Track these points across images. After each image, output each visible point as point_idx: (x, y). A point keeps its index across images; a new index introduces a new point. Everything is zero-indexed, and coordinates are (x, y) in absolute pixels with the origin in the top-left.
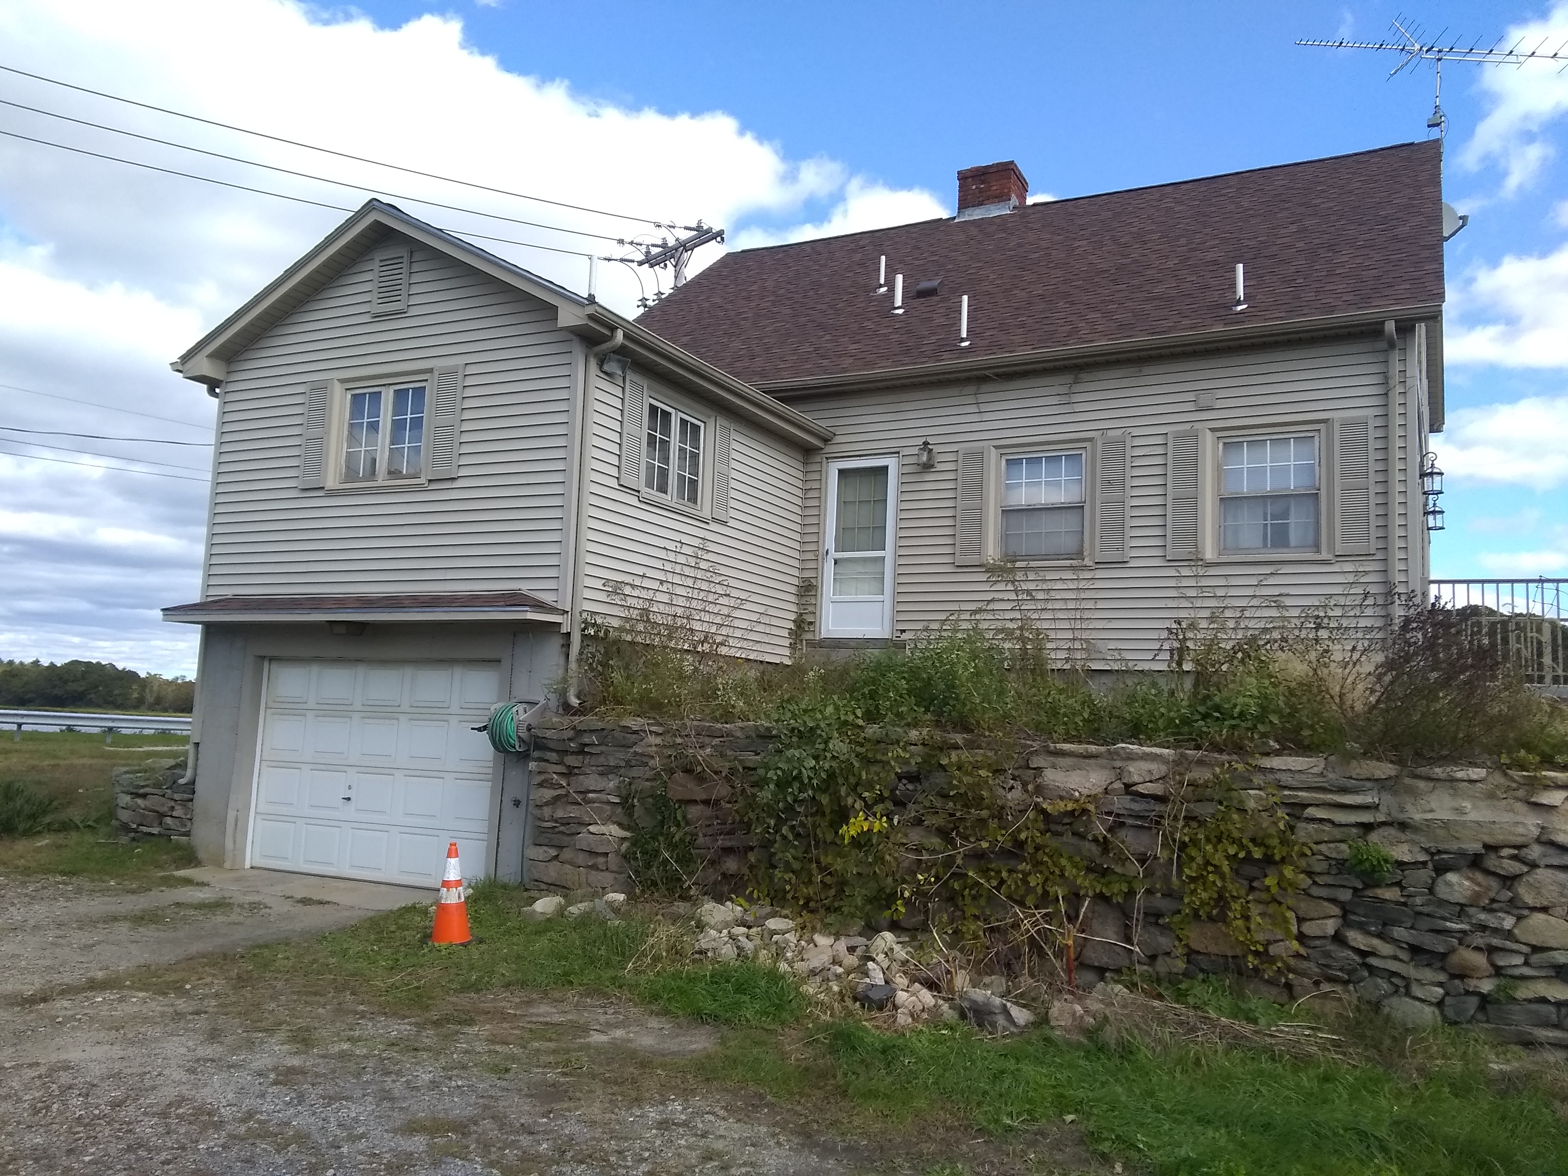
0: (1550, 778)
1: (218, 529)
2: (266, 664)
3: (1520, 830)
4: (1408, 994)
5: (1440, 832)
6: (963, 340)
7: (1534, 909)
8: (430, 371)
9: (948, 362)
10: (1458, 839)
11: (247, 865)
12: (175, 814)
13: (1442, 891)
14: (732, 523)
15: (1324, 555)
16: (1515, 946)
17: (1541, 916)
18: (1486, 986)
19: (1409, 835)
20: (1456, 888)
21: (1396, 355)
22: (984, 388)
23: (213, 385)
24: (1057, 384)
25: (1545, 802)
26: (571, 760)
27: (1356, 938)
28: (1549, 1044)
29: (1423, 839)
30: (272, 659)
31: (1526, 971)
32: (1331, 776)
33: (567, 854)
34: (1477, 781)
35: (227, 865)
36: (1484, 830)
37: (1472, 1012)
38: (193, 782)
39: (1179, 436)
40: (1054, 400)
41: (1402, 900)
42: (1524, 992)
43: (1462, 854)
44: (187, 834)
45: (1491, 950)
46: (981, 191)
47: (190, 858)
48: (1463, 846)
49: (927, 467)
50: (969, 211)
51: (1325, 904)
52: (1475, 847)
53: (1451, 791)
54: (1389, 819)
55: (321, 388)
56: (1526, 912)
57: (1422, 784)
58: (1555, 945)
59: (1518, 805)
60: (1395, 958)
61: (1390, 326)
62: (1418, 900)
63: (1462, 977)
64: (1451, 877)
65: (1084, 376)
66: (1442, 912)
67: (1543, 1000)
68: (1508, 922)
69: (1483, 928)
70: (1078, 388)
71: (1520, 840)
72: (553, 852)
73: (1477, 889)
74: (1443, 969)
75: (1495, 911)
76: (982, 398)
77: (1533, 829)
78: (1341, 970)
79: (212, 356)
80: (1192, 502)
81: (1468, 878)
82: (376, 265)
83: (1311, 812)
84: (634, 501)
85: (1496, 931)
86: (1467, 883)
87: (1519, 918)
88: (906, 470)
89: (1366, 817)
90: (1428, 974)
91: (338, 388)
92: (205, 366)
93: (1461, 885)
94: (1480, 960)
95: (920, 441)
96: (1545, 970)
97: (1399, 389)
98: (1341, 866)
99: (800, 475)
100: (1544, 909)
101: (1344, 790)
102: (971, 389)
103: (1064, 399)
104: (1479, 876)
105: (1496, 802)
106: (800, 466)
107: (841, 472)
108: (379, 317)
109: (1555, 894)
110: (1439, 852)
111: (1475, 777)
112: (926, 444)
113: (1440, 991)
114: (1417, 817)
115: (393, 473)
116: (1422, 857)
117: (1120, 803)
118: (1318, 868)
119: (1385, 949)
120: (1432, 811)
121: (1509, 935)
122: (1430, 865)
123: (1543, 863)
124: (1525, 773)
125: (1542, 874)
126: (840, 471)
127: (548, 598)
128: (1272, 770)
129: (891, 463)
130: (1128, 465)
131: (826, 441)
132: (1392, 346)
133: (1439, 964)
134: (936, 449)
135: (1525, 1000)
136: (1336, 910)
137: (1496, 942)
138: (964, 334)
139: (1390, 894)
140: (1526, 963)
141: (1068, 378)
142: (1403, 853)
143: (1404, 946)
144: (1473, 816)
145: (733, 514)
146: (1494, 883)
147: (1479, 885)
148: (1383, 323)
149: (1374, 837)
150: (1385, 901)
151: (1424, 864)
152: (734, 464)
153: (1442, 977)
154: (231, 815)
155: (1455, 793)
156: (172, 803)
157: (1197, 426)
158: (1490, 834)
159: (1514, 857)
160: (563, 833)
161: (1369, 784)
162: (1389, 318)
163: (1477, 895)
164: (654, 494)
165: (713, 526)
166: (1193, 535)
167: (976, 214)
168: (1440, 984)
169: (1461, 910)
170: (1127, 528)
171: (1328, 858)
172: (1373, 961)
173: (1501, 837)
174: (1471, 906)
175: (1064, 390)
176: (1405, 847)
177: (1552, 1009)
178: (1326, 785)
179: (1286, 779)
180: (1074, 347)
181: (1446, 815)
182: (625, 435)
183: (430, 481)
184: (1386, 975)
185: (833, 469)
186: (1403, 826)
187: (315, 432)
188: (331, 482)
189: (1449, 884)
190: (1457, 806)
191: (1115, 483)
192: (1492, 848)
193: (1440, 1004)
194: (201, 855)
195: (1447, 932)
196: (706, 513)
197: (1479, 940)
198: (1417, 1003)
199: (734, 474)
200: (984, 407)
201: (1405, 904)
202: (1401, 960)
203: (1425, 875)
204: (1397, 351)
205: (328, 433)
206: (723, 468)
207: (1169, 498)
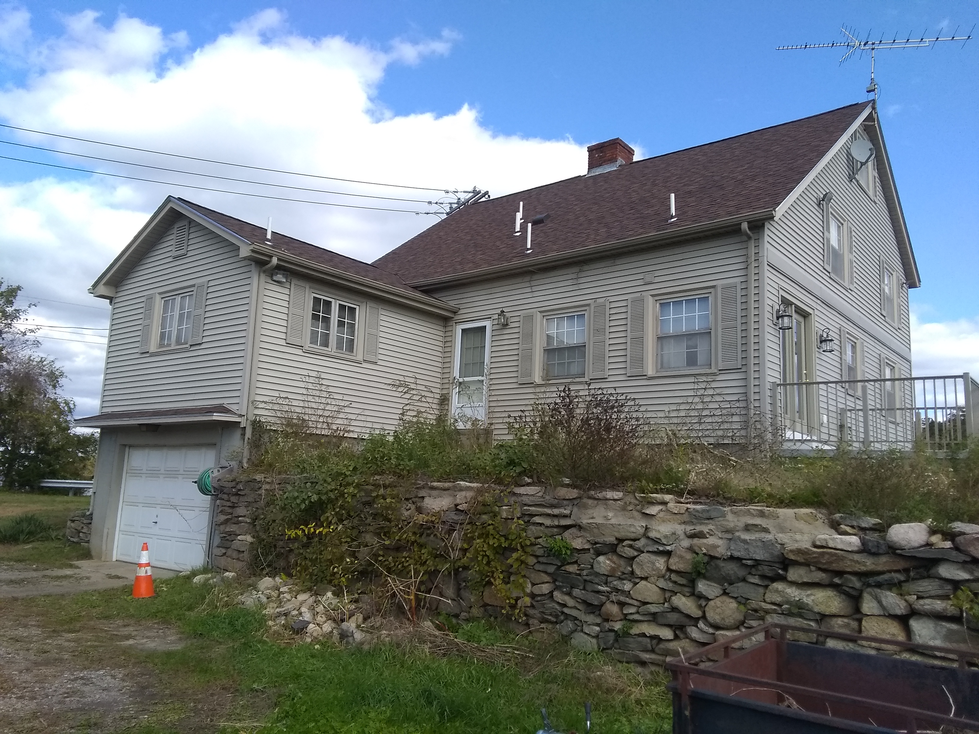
0: (653, 498)
1: (109, 377)
2: (127, 449)
3: (632, 529)
4: (582, 631)
5: (596, 531)
6: (528, 249)
7: (642, 579)
8: (193, 286)
9: (516, 262)
10: (604, 535)
11: (114, 559)
12: (83, 531)
13: (597, 568)
14: (380, 363)
15: (714, 370)
16: (630, 601)
17: (643, 582)
18: (617, 626)
19: (583, 533)
20: (602, 565)
21: (752, 243)
22: (535, 277)
23: (111, 299)
24: (571, 273)
25: (648, 512)
26: (234, 499)
27: (557, 595)
28: (652, 663)
29: (588, 535)
30: (130, 446)
31: (636, 617)
32: (547, 497)
33: (229, 552)
34: (618, 500)
35: (103, 559)
36: (615, 529)
37: (611, 642)
38: (91, 514)
39: (634, 301)
40: (569, 283)
41: (578, 572)
42: (635, 630)
43: (604, 544)
44: (88, 542)
45: (622, 605)
46: (601, 157)
47: (87, 555)
48: (605, 539)
49: (505, 325)
50: (593, 170)
51: (543, 574)
52: (611, 539)
53: (605, 506)
54: (574, 523)
55: (150, 298)
56: (637, 580)
57: (590, 502)
58: (650, 601)
59: (636, 514)
60: (575, 608)
61: (745, 226)
62: (585, 573)
63: (607, 620)
64: (601, 559)
65: (586, 267)
66: (596, 580)
67: (644, 635)
68: (627, 586)
69: (617, 590)
70: (581, 275)
71: (633, 536)
72: (224, 551)
73: (613, 565)
74: (600, 615)
75: (623, 579)
76: (533, 283)
77: (639, 529)
78: (551, 615)
79: (105, 284)
80: (639, 341)
81: (609, 559)
82: (175, 231)
83: (537, 519)
84: (299, 352)
85: (623, 592)
86: (608, 562)
87: (635, 584)
88: (495, 327)
89: (564, 522)
90: (590, 618)
91: (158, 297)
92: (102, 289)
93: (605, 563)
94: (614, 609)
95: (499, 311)
96: (647, 616)
97: (754, 264)
98: (550, 552)
99: (441, 334)
100: (646, 579)
101: (552, 506)
102: (527, 278)
103: (575, 282)
104: (615, 558)
105: (626, 513)
106: (441, 328)
107: (463, 330)
108: (176, 258)
109: (650, 569)
110: (596, 543)
111: (616, 497)
112: (503, 312)
113: (598, 629)
114: (585, 521)
115: (178, 342)
116: (587, 546)
117: (453, 516)
118: (538, 553)
119: (570, 602)
120: (593, 518)
121: (628, 594)
122: (592, 551)
123: (645, 551)
124: (642, 495)
125: (644, 557)
126: (462, 330)
127: (234, 408)
128: (520, 495)
129: (487, 324)
130: (608, 319)
131: (455, 313)
132: (750, 238)
133: (597, 613)
134: (508, 315)
135: (635, 635)
136: (547, 578)
137: (622, 598)
138: (529, 246)
139: (572, 568)
140: (638, 613)
141: (576, 269)
142: (578, 544)
143: (579, 600)
144: (613, 521)
145: (381, 357)
146: (622, 562)
147: (614, 563)
148: (740, 224)
149: (567, 534)
150: (570, 573)
151: (589, 549)
152: (382, 329)
153: (598, 621)
154: (106, 531)
155: (607, 508)
156: (83, 525)
157: (643, 293)
158: (619, 532)
159: (631, 546)
160: (227, 540)
161: (565, 502)
162: (744, 221)
163: (613, 570)
164: (318, 348)
165: (365, 365)
166: (640, 360)
167: (598, 171)
168: (598, 625)
169: (606, 578)
170: (607, 358)
171: (543, 547)
172: (566, 610)
173: (623, 534)
174: (611, 576)
175: (574, 276)
176: (580, 540)
177: (648, 640)
178: (543, 503)
179: (525, 500)
180: (579, 250)
181: (599, 520)
182: (290, 315)
183: (191, 345)
184: (572, 619)
185: (459, 329)
186: (580, 527)
187: (147, 322)
188: (153, 349)
189: (599, 563)
190: (605, 514)
191: (599, 331)
192: (620, 540)
193: (597, 637)
194: (93, 553)
195: (598, 592)
196: (360, 358)
197: (613, 597)
198: (586, 636)
199: (382, 334)
200: (534, 289)
201: (579, 575)
202: (579, 609)
203: (587, 557)
204: (753, 241)
205: (152, 322)
206: (373, 331)
207: (629, 338)
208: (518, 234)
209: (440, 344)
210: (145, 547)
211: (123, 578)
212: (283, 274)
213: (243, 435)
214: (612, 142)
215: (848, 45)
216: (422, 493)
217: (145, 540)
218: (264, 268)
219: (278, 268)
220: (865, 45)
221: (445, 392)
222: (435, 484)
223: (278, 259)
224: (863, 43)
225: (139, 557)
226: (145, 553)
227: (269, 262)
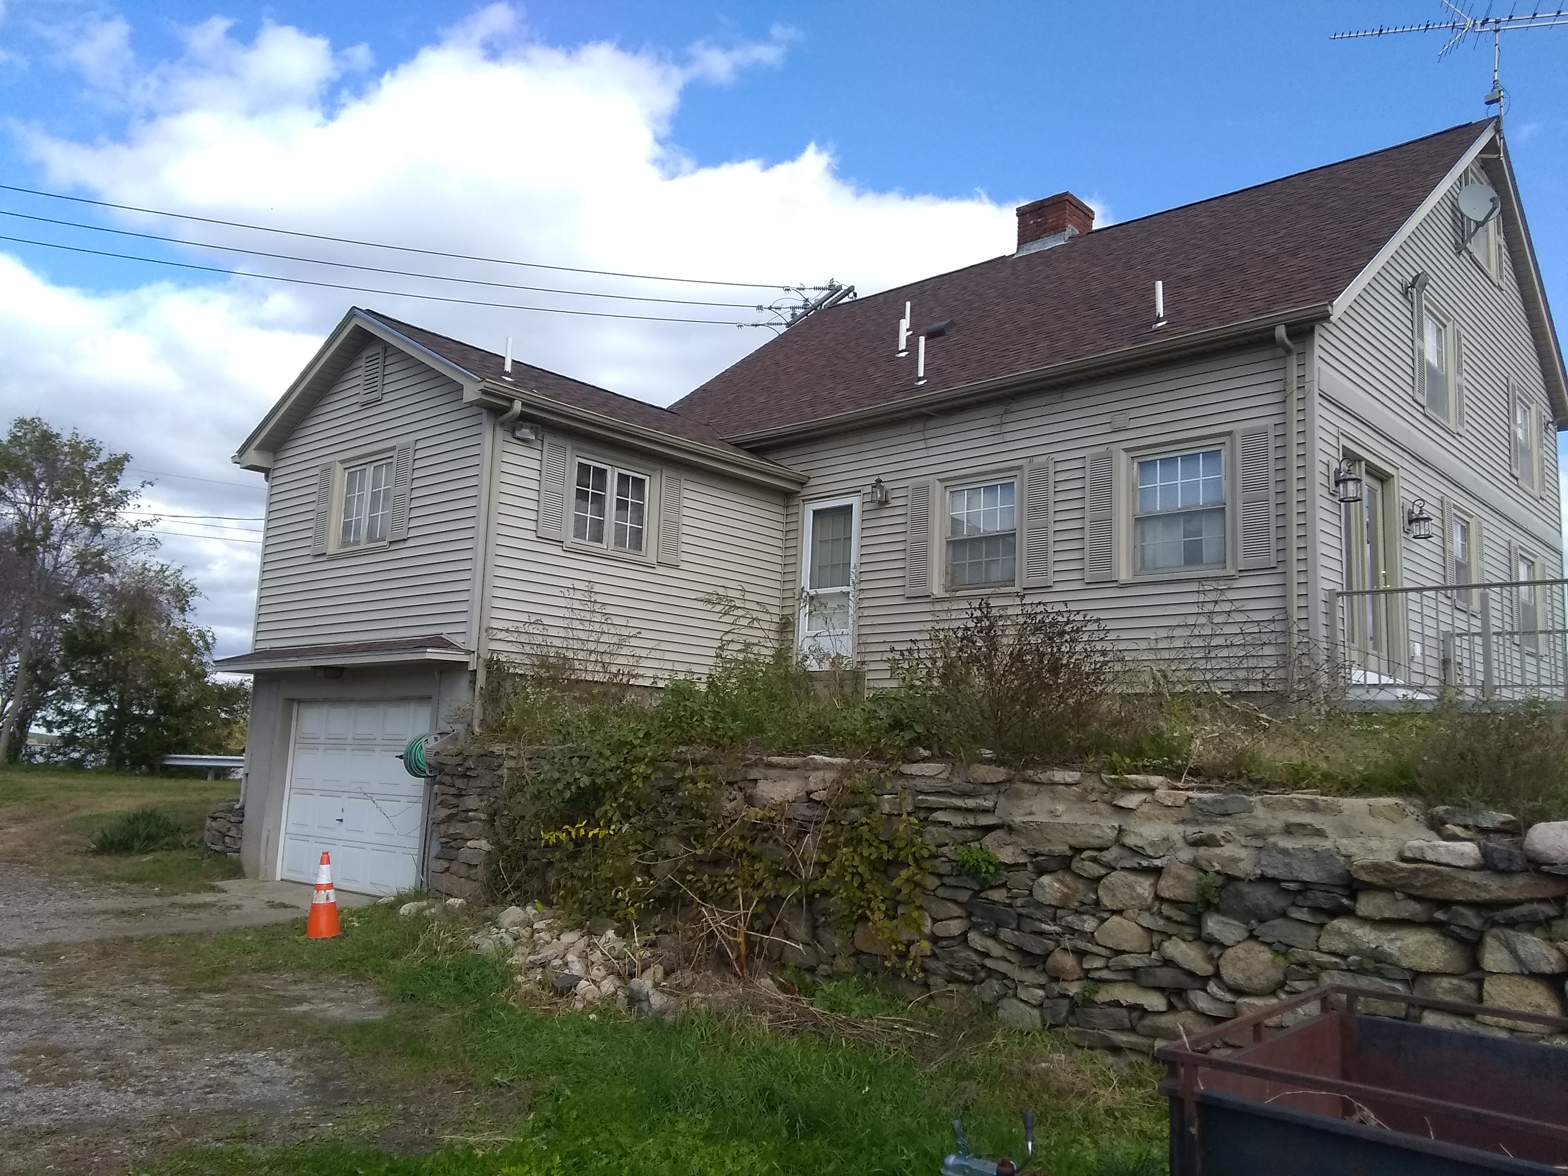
0: (1131, 781)
1: (265, 593)
2: (295, 706)
3: (1097, 832)
4: (1015, 996)
5: (1036, 834)
6: (920, 379)
7: (1113, 912)
8: (394, 448)
9: (900, 401)
10: (1049, 841)
11: (278, 878)
12: (230, 834)
13: (1039, 895)
14: (683, 566)
15: (1230, 571)
16: (1095, 949)
17: (1116, 918)
18: (1074, 989)
19: (1015, 838)
20: (1047, 889)
21: (1294, 360)
22: (932, 424)
23: (267, 471)
24: (989, 417)
25: (1122, 804)
26: (460, 783)
27: (974, 938)
28: (1130, 1049)
29: (1024, 842)
30: (300, 702)
31: (1105, 974)
32: (956, 781)
33: (455, 866)
34: (1073, 785)
35: (261, 878)
36: (1069, 832)
37: (1063, 1015)
38: (242, 808)
39: (1096, 459)
40: (987, 432)
41: (1007, 901)
42: (1103, 996)
43: (1051, 856)
44: (238, 851)
45: (1081, 954)
46: (1038, 225)
47: (237, 871)
48: (1053, 848)
49: (883, 503)
50: (1026, 246)
51: (950, 905)
52: (1062, 849)
53: (1051, 795)
54: (1000, 822)
55: (327, 470)
56: (1106, 915)
57: (1026, 787)
58: (1128, 949)
59: (1102, 806)
60: (1004, 959)
61: (1281, 332)
62: (1019, 902)
63: (1056, 979)
64: (1046, 879)
65: (1015, 406)
66: (1038, 914)
67: (1117, 1004)
68: (1089, 924)
69: (1072, 931)
70: (1007, 418)
71: (1097, 842)
72: (446, 865)
73: (1065, 890)
74: (1044, 971)
75: (1082, 913)
76: (929, 434)
77: (1108, 831)
78: (964, 970)
79: (259, 448)
80: (1104, 525)
81: (1058, 881)
82: (362, 362)
83: (940, 816)
84: (558, 551)
85: (1082, 934)
86: (1056, 885)
87: (1103, 921)
88: (868, 507)
89: (984, 820)
90: (1029, 976)
91: (339, 468)
92: (253, 457)
93: (1052, 887)
94: (1068, 961)
95: (873, 480)
96: (1123, 973)
97: (1296, 395)
98: (961, 869)
99: (780, 518)
100: (1120, 912)
101: (964, 795)
102: (919, 426)
103: (997, 430)
104: (1068, 879)
105: (1087, 805)
106: (780, 510)
107: (816, 513)
108: (366, 405)
109: (1127, 897)
110: (1037, 855)
111: (1069, 780)
112: (879, 481)
113: (1041, 993)
114: (1018, 819)
115: (371, 538)
116: (1022, 860)
117: (803, 810)
118: (942, 871)
119: (996, 949)
120: (1031, 814)
121: (1090, 937)
122: (1030, 867)
123: (1118, 867)
124: (1113, 776)
125: (1116, 877)
126: (814, 511)
127: (458, 640)
128: (912, 776)
129: (854, 501)
130: (1051, 492)
131: (802, 484)
132: (1289, 352)
133: (1040, 967)
134: (887, 486)
135: (1104, 1003)
136: (957, 911)
137: (1081, 944)
138: (921, 374)
139: (998, 895)
140: (1107, 967)
141: (1000, 409)
142: (1007, 855)
143: (1010, 947)
144: (1064, 819)
145: (685, 557)
146: (1081, 885)
147: (1067, 887)
148: (1274, 329)
149: (989, 840)
150: (994, 902)
151: (1025, 865)
152: (686, 512)
153: (1042, 980)
154: (264, 834)
155: (1055, 797)
156: (229, 825)
157: (1112, 447)
158: (1073, 836)
159: (1094, 860)
160: (452, 847)
161: (986, 789)
162: (1279, 323)
163: (1066, 897)
164: (586, 543)
165: (660, 570)
166: (1106, 557)
167: (1034, 248)
168: (1042, 987)
169: (1054, 912)
170: (1051, 553)
171: (950, 861)
172: (988, 963)
173: (1082, 839)
174: (1063, 908)
175: (996, 420)
176: (1010, 850)
177: (1125, 1012)
178: (950, 790)
179: (921, 784)
180: (1004, 377)
181: (1042, 817)
182: (542, 492)
183: (391, 543)
184: (998, 976)
185: (809, 509)
186: (1010, 829)
187: (322, 507)
188: (332, 549)
189: (1042, 886)
190: (1053, 808)
191: (1038, 509)
192: (1077, 850)
193: (1040, 1006)
194: (246, 869)
195: (1041, 933)
196: (652, 558)
197: (1066, 943)
198: (1022, 1005)
199: (686, 521)
200: (930, 443)
201: (1010, 905)
202: (1009, 961)
203: (1023, 877)
204: (1295, 357)
205: (330, 507)
206: (673, 516)
207: (1087, 521)
208: (903, 354)
209: (779, 535)
210: (326, 859)
211: (292, 907)
212: (531, 428)
213: (473, 682)
214: (1056, 200)
215: (1453, 27)
216: (754, 774)
217: (326, 848)
218: (502, 419)
219: (524, 418)
220: (1483, 24)
221: (787, 611)
222: (775, 759)
223: (523, 404)
224: (1479, 22)
225: (316, 875)
226: (325, 867)
227: (508, 409)
